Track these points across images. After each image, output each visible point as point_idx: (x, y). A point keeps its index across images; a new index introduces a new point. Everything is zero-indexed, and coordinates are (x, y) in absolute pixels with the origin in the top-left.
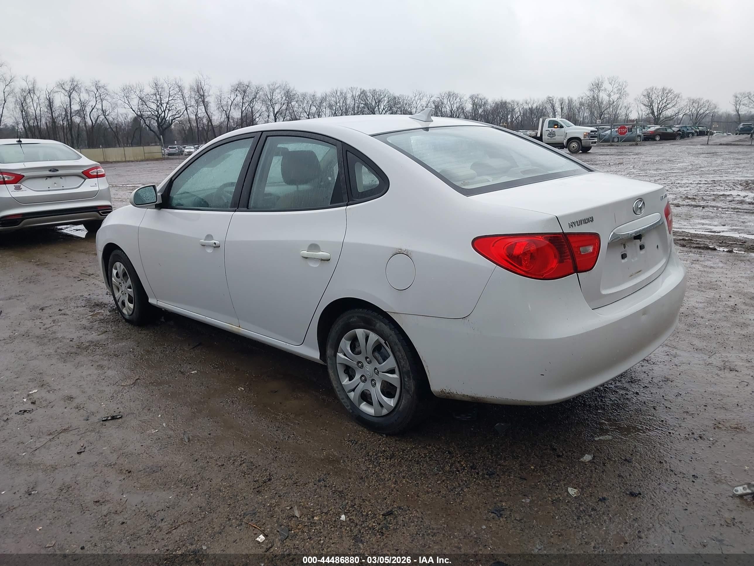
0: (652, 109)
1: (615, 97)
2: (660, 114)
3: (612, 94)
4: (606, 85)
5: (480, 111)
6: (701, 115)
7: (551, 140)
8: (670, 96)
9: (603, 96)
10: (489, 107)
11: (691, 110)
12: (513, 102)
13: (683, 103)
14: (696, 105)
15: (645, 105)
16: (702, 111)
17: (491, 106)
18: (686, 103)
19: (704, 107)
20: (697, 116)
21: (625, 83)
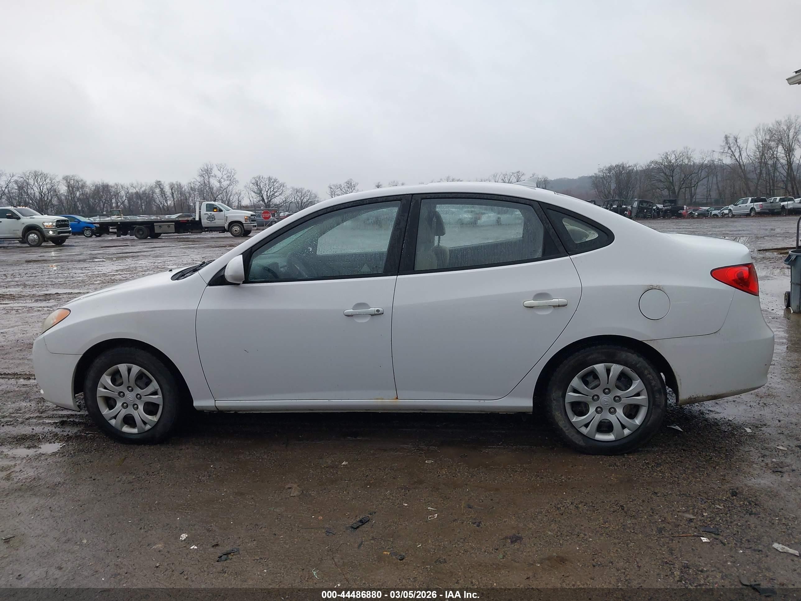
0: (262, 196)
1: (225, 183)
2: (270, 201)
3: (222, 180)
4: (215, 171)
5: (78, 194)
6: (304, 203)
7: (211, 224)
8: (276, 185)
9: (215, 183)
10: (87, 190)
11: (296, 198)
12: (117, 185)
13: (288, 192)
14: (299, 194)
15: (254, 192)
16: (305, 200)
17: (90, 189)
18: (291, 192)
19: (307, 196)
20: (302, 204)
21: (233, 171)
